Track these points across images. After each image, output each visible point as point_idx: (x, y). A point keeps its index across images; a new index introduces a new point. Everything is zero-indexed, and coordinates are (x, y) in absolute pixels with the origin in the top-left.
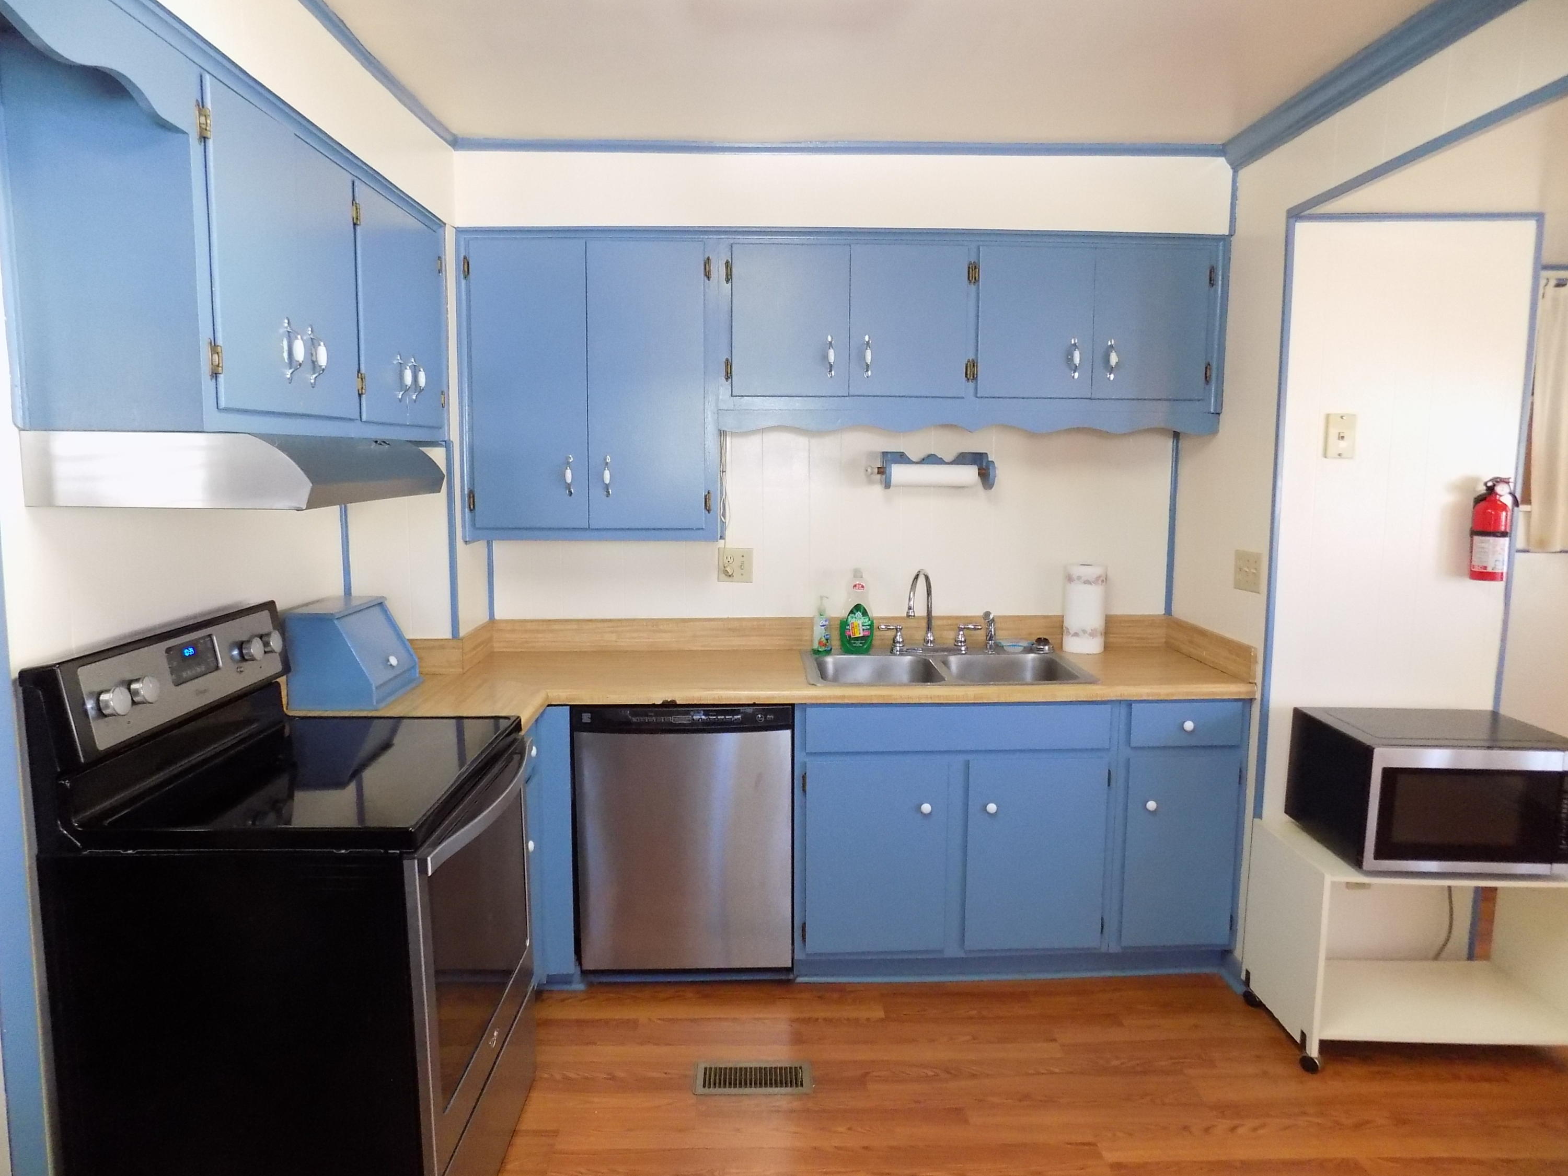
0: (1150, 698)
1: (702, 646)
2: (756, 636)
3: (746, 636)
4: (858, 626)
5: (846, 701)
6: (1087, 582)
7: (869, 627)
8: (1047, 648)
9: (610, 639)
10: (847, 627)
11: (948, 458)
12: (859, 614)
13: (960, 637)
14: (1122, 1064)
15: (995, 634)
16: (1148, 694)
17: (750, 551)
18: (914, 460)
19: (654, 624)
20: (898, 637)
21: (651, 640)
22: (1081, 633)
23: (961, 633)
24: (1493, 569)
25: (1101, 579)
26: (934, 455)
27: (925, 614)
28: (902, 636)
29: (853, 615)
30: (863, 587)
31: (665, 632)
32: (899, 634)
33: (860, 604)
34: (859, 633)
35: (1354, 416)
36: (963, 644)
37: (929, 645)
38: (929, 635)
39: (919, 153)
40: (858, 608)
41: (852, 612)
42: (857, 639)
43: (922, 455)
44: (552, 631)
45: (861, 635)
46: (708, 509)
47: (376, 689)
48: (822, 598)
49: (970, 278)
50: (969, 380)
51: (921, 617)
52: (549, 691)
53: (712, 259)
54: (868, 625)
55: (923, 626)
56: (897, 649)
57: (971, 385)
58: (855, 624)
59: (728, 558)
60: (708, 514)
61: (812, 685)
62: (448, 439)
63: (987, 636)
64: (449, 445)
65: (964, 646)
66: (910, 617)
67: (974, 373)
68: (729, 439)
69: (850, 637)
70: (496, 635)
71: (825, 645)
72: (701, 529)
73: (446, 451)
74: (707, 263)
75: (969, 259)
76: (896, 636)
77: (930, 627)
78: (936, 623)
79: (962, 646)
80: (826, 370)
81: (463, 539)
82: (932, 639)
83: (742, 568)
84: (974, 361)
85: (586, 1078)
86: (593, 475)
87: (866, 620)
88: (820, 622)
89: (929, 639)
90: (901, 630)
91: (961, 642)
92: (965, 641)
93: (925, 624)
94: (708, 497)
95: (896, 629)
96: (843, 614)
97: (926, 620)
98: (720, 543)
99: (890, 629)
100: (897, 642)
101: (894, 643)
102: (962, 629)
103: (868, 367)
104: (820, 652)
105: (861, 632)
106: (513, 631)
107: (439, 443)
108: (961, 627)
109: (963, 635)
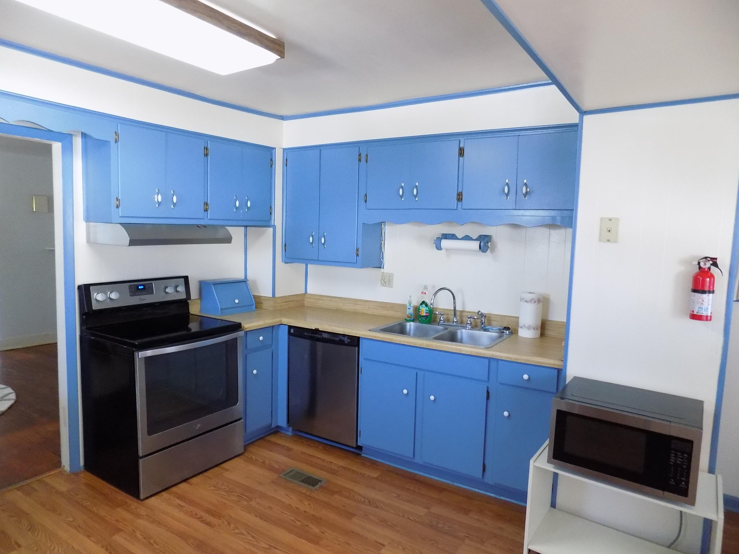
0: (507, 359)
1: (372, 312)
2: (392, 311)
3: (388, 310)
4: (424, 310)
6: (526, 301)
7: (428, 312)
8: (507, 332)
9: (340, 305)
10: (420, 311)
11: (475, 237)
12: (424, 305)
14: (443, 527)
15: (484, 322)
16: (506, 357)
17: (392, 274)
18: (459, 238)
19: (356, 301)
20: (441, 318)
21: (354, 308)
22: (523, 327)
23: (469, 319)
24: (697, 313)
25: (534, 300)
26: (468, 236)
27: (453, 309)
28: (443, 318)
29: (421, 306)
30: (425, 293)
31: (359, 305)
32: (442, 316)
33: (424, 301)
34: (424, 314)
35: (617, 219)
37: (454, 323)
38: (455, 319)
39: (440, 101)
40: (423, 302)
41: (421, 304)
42: (423, 316)
43: (463, 236)
44: (322, 300)
45: (425, 315)
46: (357, 255)
47: (221, 309)
48: (410, 297)
49: (460, 154)
50: (459, 201)
51: (451, 310)
52: (282, 319)
53: (361, 153)
54: (428, 311)
55: (453, 315)
56: (441, 323)
57: (460, 203)
58: (422, 310)
59: (385, 277)
60: (357, 257)
61: (369, 330)
62: (273, 225)
63: (481, 323)
64: (274, 227)
65: (470, 326)
66: (447, 310)
67: (461, 198)
68: (386, 227)
69: (420, 315)
70: (305, 299)
71: (410, 317)
72: (354, 263)
73: (273, 229)
74: (360, 155)
75: (460, 146)
76: (441, 317)
77: (455, 315)
78: (458, 314)
79: (469, 326)
80: (400, 198)
81: (282, 261)
82: (456, 321)
83: (389, 281)
84: (461, 192)
85: (256, 460)
86: (320, 240)
87: (427, 308)
88: (408, 307)
89: (454, 320)
90: (443, 315)
91: (469, 324)
92: (471, 324)
93: (453, 313)
94: (357, 250)
95: (441, 314)
96: (417, 305)
97: (453, 312)
98: (382, 270)
99: (439, 314)
100: (441, 320)
101: (440, 320)
102: (470, 318)
103: (415, 196)
104: (408, 320)
105: (425, 313)
106: (310, 298)
107: (269, 226)
108: (469, 317)
109: (470, 321)
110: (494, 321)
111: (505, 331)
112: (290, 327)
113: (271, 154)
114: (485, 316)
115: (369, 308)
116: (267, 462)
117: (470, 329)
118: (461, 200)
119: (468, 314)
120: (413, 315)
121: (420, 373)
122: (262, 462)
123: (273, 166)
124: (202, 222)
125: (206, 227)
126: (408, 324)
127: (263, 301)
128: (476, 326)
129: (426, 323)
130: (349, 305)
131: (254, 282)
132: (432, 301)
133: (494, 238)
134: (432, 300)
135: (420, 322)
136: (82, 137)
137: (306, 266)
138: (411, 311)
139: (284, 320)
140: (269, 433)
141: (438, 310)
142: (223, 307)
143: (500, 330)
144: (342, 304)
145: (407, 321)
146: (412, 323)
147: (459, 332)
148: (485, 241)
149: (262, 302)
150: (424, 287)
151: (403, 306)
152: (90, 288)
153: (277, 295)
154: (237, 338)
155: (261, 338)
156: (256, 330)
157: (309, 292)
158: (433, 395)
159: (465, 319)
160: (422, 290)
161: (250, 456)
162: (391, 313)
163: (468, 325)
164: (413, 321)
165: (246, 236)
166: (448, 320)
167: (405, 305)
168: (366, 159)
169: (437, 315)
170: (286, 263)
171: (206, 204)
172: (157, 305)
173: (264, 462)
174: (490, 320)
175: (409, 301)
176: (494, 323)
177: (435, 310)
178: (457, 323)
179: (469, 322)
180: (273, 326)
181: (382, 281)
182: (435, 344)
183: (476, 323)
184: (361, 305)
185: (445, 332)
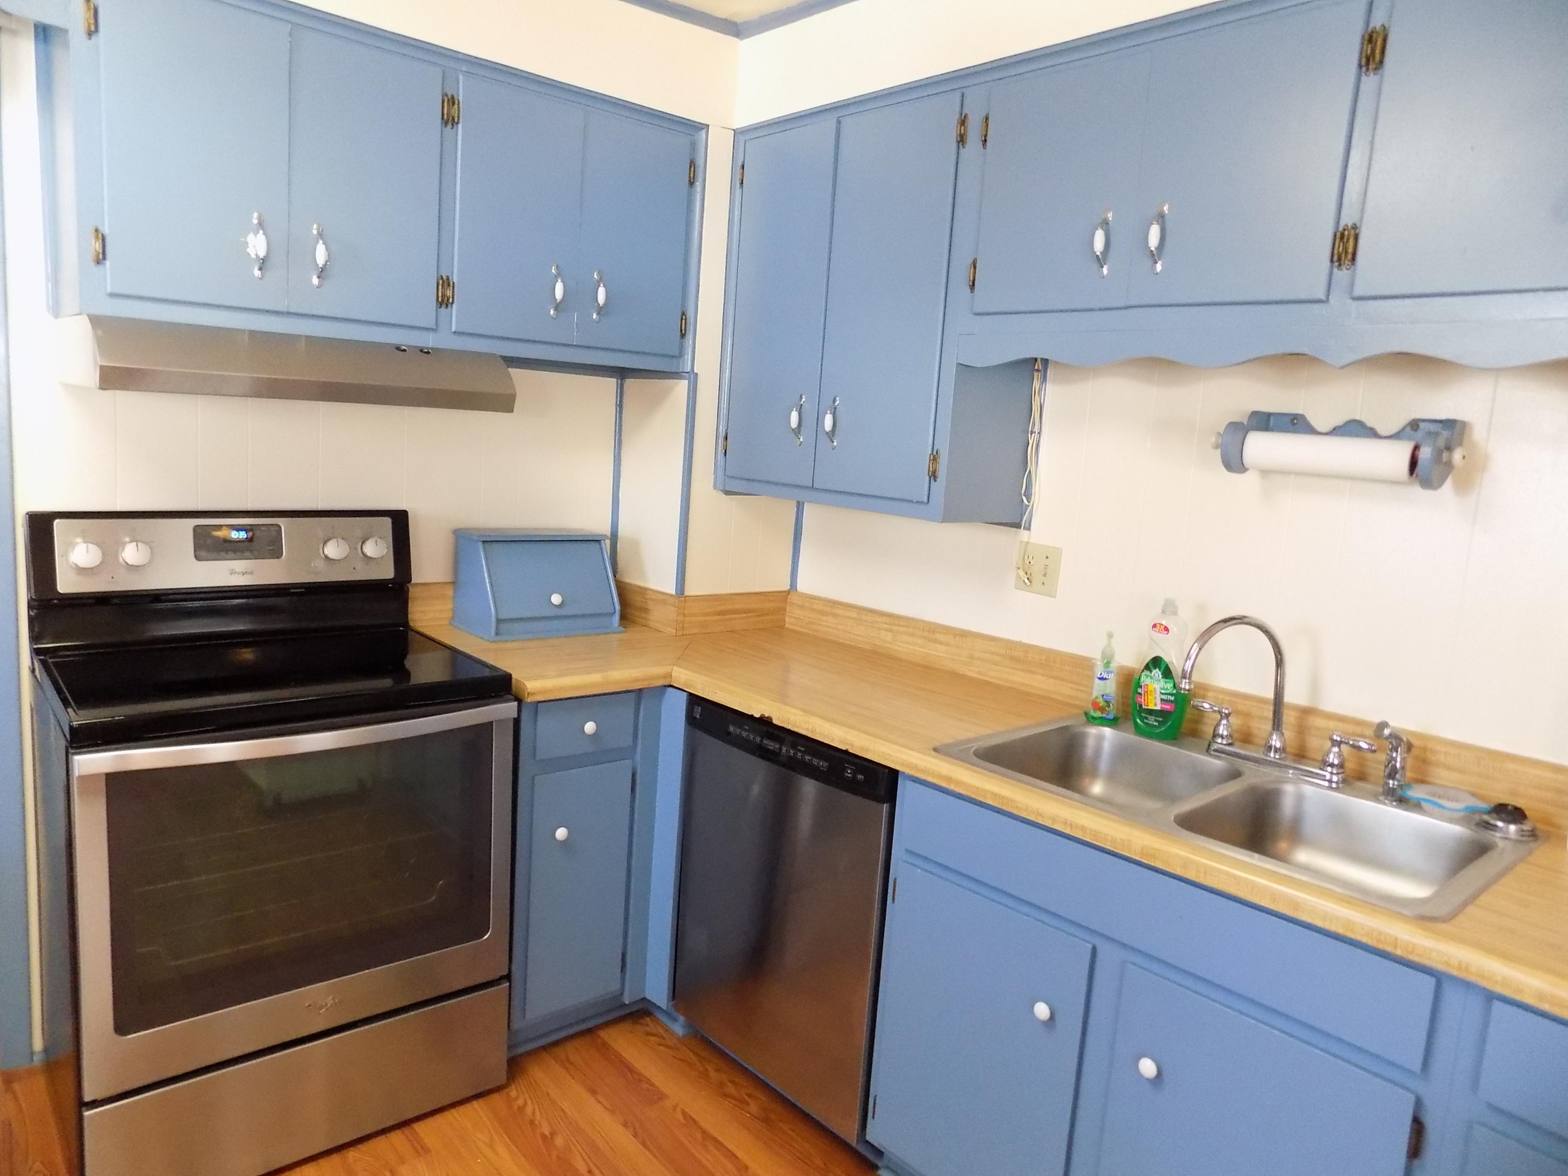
1: (980, 673)
2: (1043, 675)
4: (1155, 691)
5: (952, 787)
8: (1512, 828)
9: (885, 639)
10: (1139, 690)
12: (1157, 673)
13: (1331, 756)
17: (1058, 551)
18: (1319, 430)
19: (932, 630)
20: (1221, 728)
21: (926, 651)
23: (1335, 749)
27: (1270, 695)
28: (1228, 726)
29: (1149, 672)
30: (1166, 629)
31: (941, 643)
32: (1224, 722)
33: (1160, 658)
34: (1155, 704)
36: (1335, 772)
37: (1272, 755)
38: (1274, 737)
40: (1156, 662)
41: (1147, 667)
42: (1151, 712)
43: (1339, 421)
44: (835, 616)
45: (1158, 708)
46: (933, 475)
47: (499, 621)
48: (1110, 636)
49: (1364, 61)
50: (1340, 265)
51: (1262, 701)
52: (675, 668)
53: (969, 116)
54: (1172, 695)
55: (1266, 718)
56: (1215, 746)
57: (1341, 275)
58: (1150, 688)
59: (1031, 557)
60: (932, 481)
61: (936, 750)
62: (689, 369)
63: (1386, 767)
64: (693, 379)
65: (1338, 774)
66: (1245, 697)
67: (1350, 250)
68: (1050, 387)
69: (1141, 706)
70: (788, 608)
71: (1102, 710)
72: (922, 503)
73: (689, 383)
74: (963, 122)
75: (1371, 25)
76: (1218, 725)
77: (1277, 723)
78: (1289, 718)
79: (1332, 773)
80: (1096, 266)
81: (715, 487)
82: (1278, 745)
83: (1045, 575)
84: (1355, 227)
85: (532, 1122)
86: (819, 420)
87: (1170, 685)
88: (1099, 670)
89: (1273, 743)
90: (1227, 716)
91: (1332, 765)
92: (1341, 766)
93: (1270, 715)
94: (934, 458)
95: (1220, 712)
96: (1135, 667)
97: (1271, 708)
98: (1023, 534)
99: (1215, 711)
100: (1218, 735)
101: (1215, 735)
102: (1338, 744)
103: (1154, 257)
104: (1093, 718)
105: (1159, 702)
106: (802, 607)
107: (675, 375)
108: (1335, 737)
109: (1340, 754)
110: (1448, 768)
111: (1500, 824)
112: (694, 700)
113: (693, 146)
114: (1410, 747)
115: (972, 657)
116: (559, 1141)
117: (1337, 789)
118: (1350, 256)
119: (1332, 724)
120: (1117, 701)
121: (1107, 953)
122: (544, 1137)
123: (698, 184)
124: (429, 341)
125: (428, 353)
126: (1093, 731)
127: (651, 605)
128: (1361, 776)
129: (1161, 738)
130: (910, 639)
131: (635, 545)
132: (1189, 664)
133: (1478, 434)
134: (1188, 657)
135: (1138, 731)
136: (36, 36)
137: (798, 508)
138: (1110, 688)
139: (677, 675)
140: (609, 1017)
141: (1210, 694)
142: (503, 616)
143: (1473, 811)
144: (890, 634)
145: (1091, 720)
146: (1107, 731)
147: (1289, 789)
148: (1441, 442)
149: (650, 608)
150: (1164, 606)
151: (1082, 665)
152: (53, 525)
153: (690, 591)
154: (492, 722)
155: (590, 727)
156: (567, 699)
157: (802, 586)
158: (1154, 1060)
159: (1315, 743)
160: (1154, 614)
161: (520, 1102)
162: (1038, 683)
163: (1329, 769)
164: (1113, 722)
165: (620, 406)
166: (1246, 738)
167: (1089, 660)
168: (984, 133)
169: (1206, 714)
170: (728, 493)
171: (445, 283)
172: (293, 592)
173: (547, 1140)
174: (1425, 761)
175: (1102, 652)
176: (1441, 776)
177: (1201, 692)
178: (1283, 755)
179: (1333, 759)
180: (640, 690)
181: (1022, 573)
182: (1182, 853)
183: (1362, 762)
184: (947, 645)
185: (1233, 788)
